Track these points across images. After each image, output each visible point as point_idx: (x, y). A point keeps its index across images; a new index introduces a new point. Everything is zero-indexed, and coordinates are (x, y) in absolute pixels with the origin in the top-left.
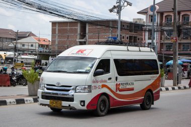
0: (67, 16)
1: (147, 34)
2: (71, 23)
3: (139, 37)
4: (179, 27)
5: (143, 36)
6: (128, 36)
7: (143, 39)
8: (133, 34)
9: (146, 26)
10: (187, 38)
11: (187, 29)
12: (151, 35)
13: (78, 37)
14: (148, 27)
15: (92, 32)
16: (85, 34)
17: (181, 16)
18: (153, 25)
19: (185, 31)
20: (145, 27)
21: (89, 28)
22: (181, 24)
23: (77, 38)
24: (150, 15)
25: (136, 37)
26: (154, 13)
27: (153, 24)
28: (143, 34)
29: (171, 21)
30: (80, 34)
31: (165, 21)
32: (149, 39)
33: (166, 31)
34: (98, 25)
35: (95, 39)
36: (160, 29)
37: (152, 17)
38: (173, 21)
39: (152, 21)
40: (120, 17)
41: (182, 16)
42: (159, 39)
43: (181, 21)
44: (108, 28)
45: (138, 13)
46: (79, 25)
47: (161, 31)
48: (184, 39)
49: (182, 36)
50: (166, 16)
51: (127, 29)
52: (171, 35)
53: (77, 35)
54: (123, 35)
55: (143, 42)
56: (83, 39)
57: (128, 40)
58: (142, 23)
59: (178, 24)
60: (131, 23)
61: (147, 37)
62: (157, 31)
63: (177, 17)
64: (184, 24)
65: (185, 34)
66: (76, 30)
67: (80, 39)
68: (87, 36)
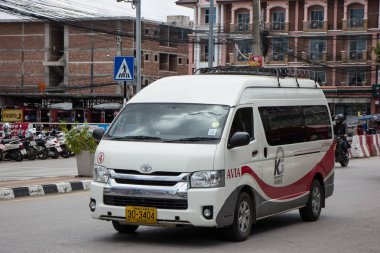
0: (19, 9)
1: (198, 49)
2: (28, 24)
3: (180, 55)
4: (264, 34)
5: (190, 54)
6: (157, 53)
7: (190, 61)
8: (168, 50)
9: (196, 32)
10: (281, 59)
11: (281, 39)
12: (206, 51)
13: (47, 55)
14: (199, 35)
15: (76, 46)
16: (62, 48)
17: (268, 12)
18: (211, 31)
19: (276, 42)
20: (194, 34)
21: (70, 37)
22: (268, 27)
23: (43, 59)
24: (202, 9)
25: (175, 56)
26: (212, 4)
27: (212, 27)
28: (190, 49)
29: (248, 21)
30: (51, 50)
31: (235, 22)
32: (203, 59)
33: (238, 42)
34: (90, 30)
35: (85, 60)
36: (224, 39)
37: (207, 12)
38: (251, 22)
39: (207, 21)
40: (139, 12)
41: (271, 10)
42: (224, 60)
43: (268, 21)
44: (112, 38)
45: (177, 3)
46: (47, 30)
47: (227, 44)
48: (275, 60)
49: (271, 53)
50: (236, 11)
51: (155, 39)
52: (248, 50)
53: (43, 52)
54: (147, 52)
55: (191, 66)
56: (57, 60)
57: (158, 62)
58: (185, 25)
59: (262, 28)
60: (163, 27)
61: (197, 56)
62: (218, 44)
63: (260, 13)
64: (275, 29)
65: (278, 49)
66: (41, 41)
67: (52, 60)
68: (66, 53)
